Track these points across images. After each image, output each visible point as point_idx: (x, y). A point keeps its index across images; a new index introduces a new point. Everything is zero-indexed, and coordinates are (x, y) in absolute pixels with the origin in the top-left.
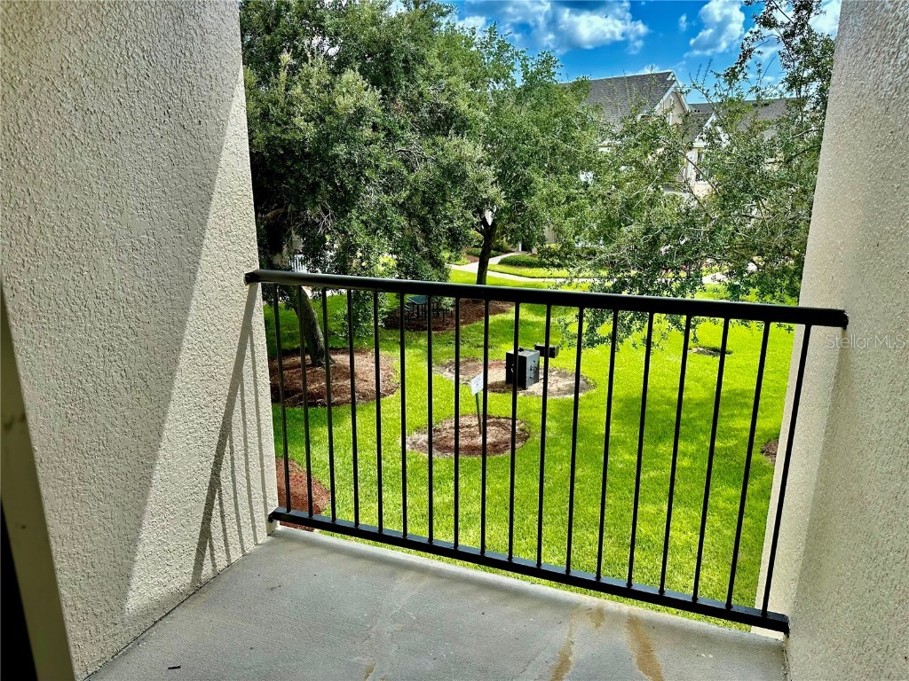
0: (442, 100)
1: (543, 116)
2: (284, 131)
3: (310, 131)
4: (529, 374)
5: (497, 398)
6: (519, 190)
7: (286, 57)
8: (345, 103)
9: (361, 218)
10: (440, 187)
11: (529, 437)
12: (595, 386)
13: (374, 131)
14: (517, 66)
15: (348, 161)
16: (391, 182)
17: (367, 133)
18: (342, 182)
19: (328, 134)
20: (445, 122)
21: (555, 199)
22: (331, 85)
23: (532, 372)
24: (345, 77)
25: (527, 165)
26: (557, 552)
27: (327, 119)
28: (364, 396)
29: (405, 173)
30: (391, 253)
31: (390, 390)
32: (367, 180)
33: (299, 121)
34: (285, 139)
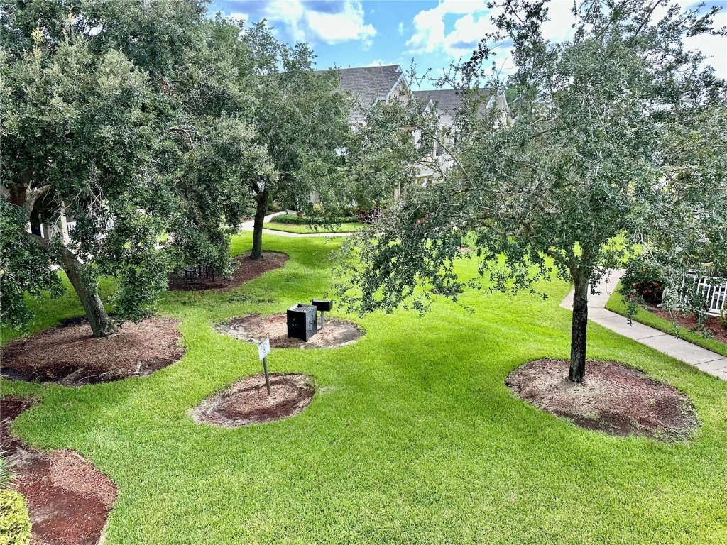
0: (213, 82)
1: (303, 99)
2: (41, 112)
3: (71, 113)
4: (308, 327)
5: (281, 354)
6: (287, 163)
7: (39, 34)
8: (109, 83)
9: (134, 199)
10: (215, 165)
11: (314, 392)
12: (364, 333)
13: (143, 111)
14: (279, 57)
15: (116, 143)
16: (165, 162)
17: (136, 114)
18: (110, 162)
19: (93, 116)
20: (215, 104)
21: (319, 172)
22: (93, 65)
23: (311, 325)
24: (108, 56)
25: (292, 141)
26: (355, 522)
27: (90, 99)
28: (149, 365)
29: (179, 153)
30: (169, 231)
31: (177, 355)
32: (139, 162)
33: (57, 102)
34: (42, 121)
